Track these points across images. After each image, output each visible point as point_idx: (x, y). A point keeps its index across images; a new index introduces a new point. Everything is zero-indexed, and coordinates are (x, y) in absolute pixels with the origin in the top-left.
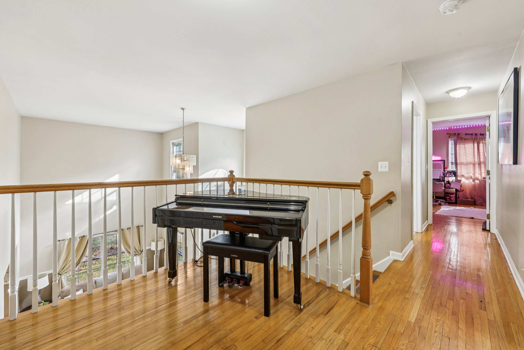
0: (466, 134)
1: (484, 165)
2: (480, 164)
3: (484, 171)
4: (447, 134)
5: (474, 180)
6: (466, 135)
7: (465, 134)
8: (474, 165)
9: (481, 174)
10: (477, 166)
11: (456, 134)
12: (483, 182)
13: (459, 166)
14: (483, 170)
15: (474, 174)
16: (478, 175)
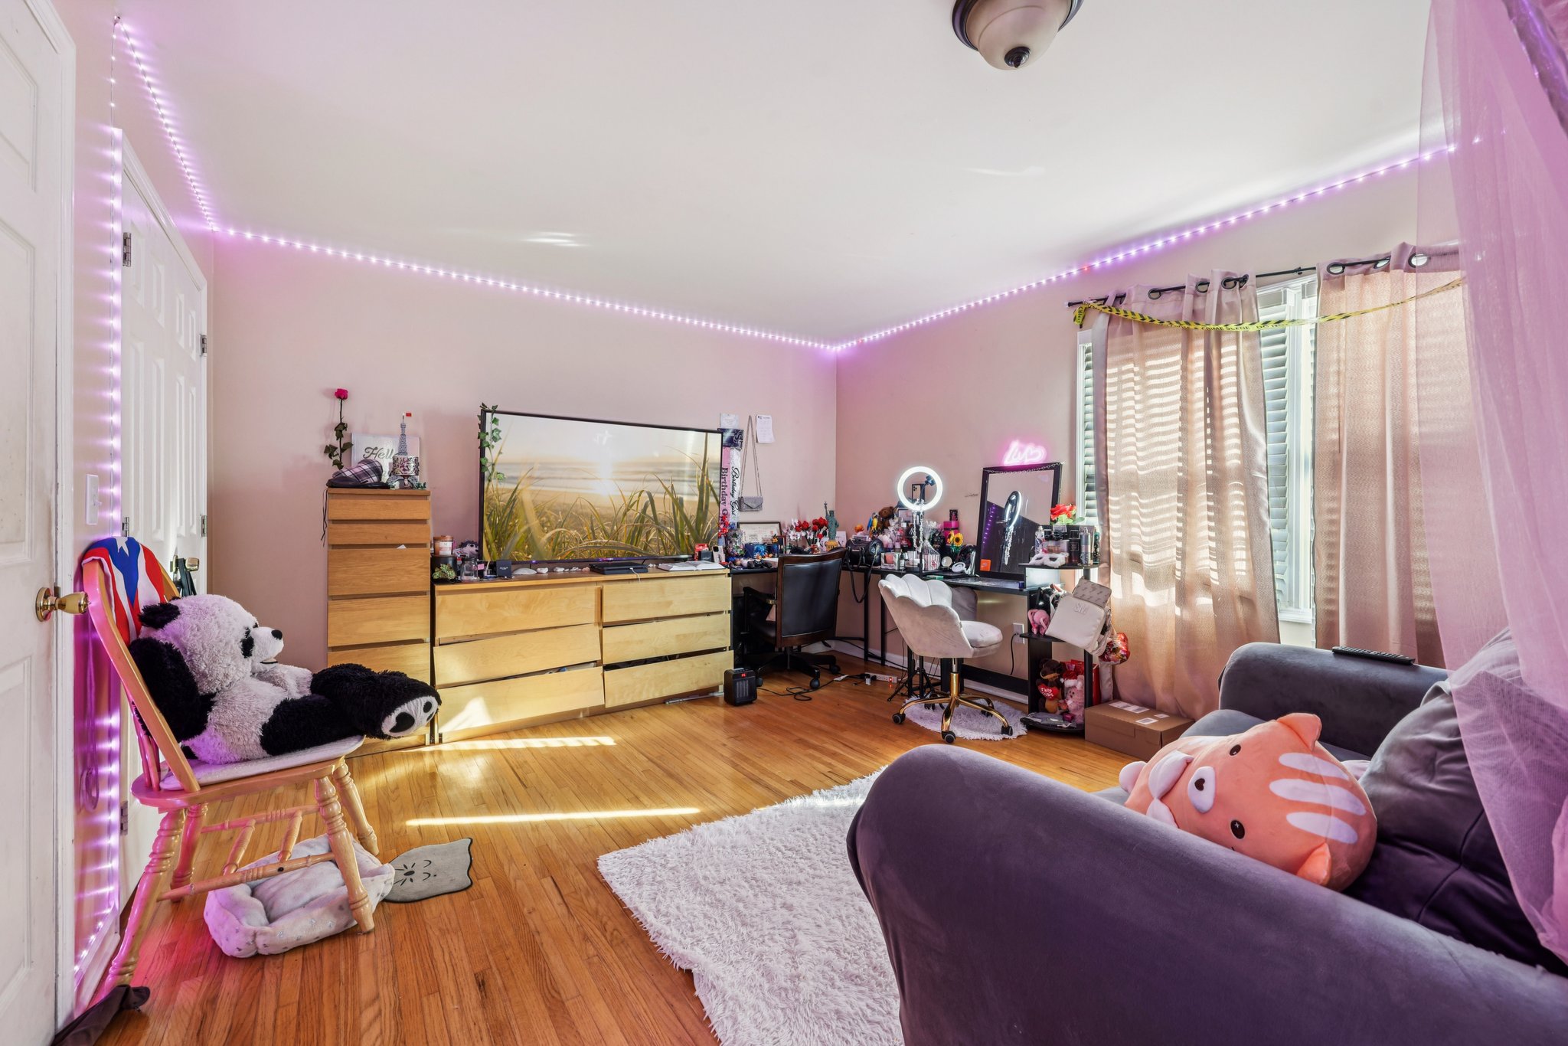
0: (1157, 292)
1: (1245, 488)
2: (1216, 485)
3: (1243, 534)
4: (1070, 304)
5: (1184, 595)
6: (1155, 295)
7: (1153, 291)
8: (1185, 488)
9: (1221, 556)
10: (1202, 497)
11: (1105, 300)
12: (1239, 607)
13: (1117, 499)
14: (1240, 528)
15: (1183, 555)
16: (1204, 562)
